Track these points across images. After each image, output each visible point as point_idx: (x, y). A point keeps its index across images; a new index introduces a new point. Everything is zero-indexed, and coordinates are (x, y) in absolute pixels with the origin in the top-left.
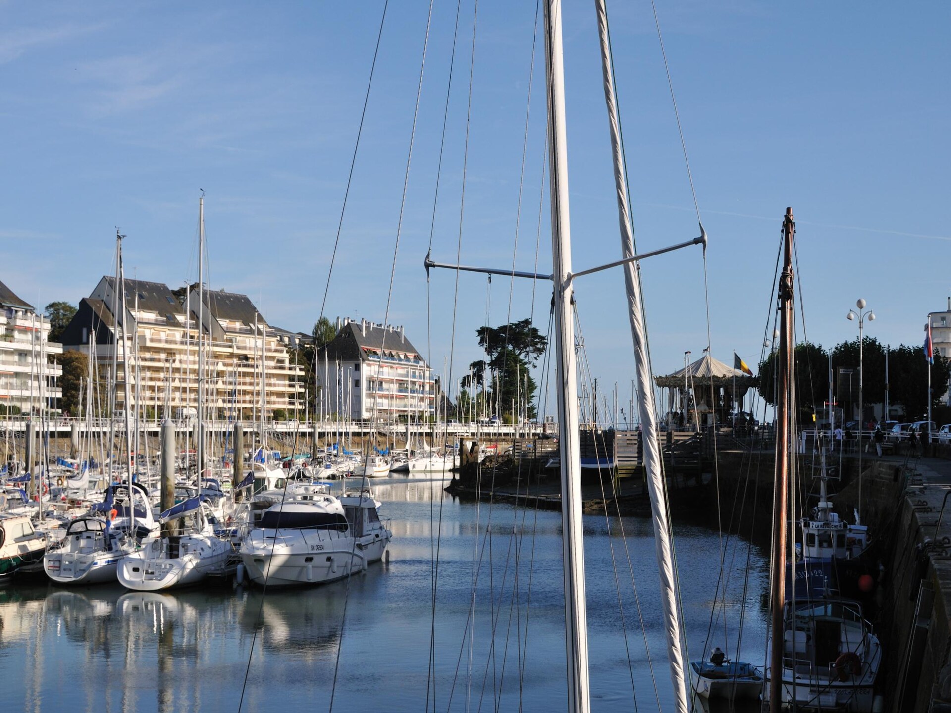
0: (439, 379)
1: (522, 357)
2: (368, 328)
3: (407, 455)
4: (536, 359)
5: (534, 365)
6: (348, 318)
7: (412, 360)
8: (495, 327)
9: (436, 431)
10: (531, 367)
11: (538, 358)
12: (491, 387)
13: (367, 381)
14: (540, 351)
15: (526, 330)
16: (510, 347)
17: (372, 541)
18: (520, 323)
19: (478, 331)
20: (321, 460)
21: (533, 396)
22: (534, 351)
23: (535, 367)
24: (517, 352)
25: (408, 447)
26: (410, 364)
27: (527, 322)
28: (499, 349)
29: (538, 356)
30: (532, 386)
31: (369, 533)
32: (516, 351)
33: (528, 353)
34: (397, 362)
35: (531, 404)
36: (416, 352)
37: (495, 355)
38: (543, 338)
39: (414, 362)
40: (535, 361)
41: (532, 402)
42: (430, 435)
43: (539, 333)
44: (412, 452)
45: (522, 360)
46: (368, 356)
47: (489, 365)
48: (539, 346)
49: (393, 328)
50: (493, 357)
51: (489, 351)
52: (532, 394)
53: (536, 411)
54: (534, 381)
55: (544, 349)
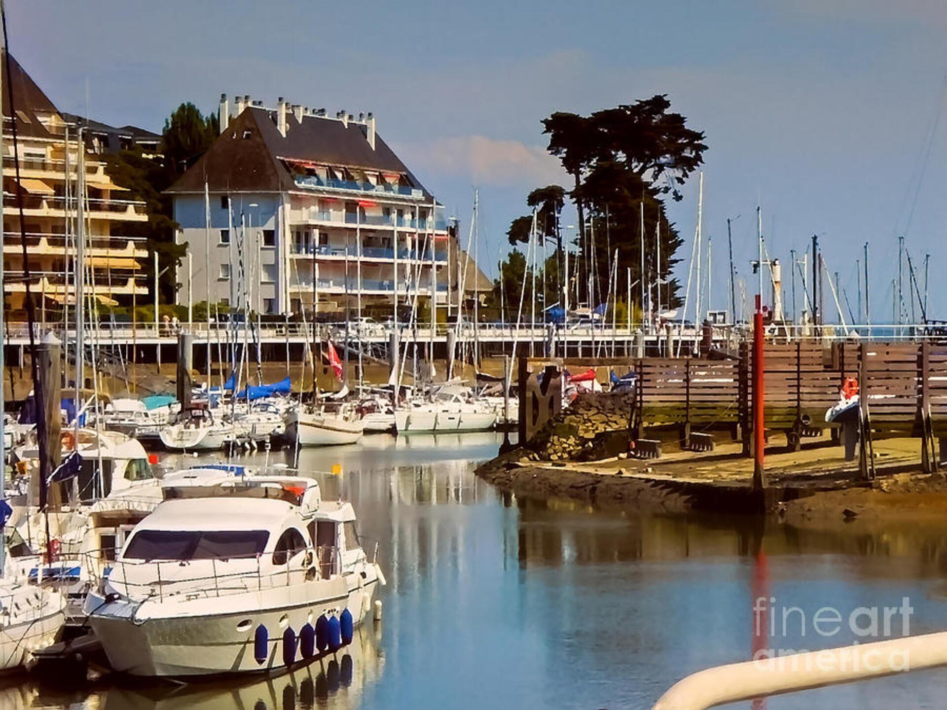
0: (456, 226)
1: (647, 176)
2: (290, 118)
3: (392, 396)
4: (680, 181)
5: (675, 193)
6: (247, 97)
7: (396, 187)
8: (586, 114)
9: (455, 339)
10: (667, 198)
11: (684, 179)
12: (576, 243)
13: (292, 232)
14: (690, 164)
15: (656, 119)
16: (621, 157)
17: (356, 587)
18: (643, 104)
19: (546, 122)
20: (198, 413)
21: (676, 261)
22: (673, 166)
23: (678, 198)
24: (636, 167)
25: (393, 380)
26: (391, 194)
27: (659, 103)
28: (595, 160)
29: (685, 175)
30: (671, 241)
31: (350, 569)
32: (634, 165)
33: (661, 168)
34: (362, 192)
35: (669, 278)
36: (404, 168)
37: (586, 172)
38: (699, 136)
39: (401, 191)
40: (678, 186)
41: (671, 273)
42: (441, 350)
43: (687, 126)
44: (403, 390)
45: (650, 184)
46: (293, 178)
47: (572, 195)
48: (688, 153)
49: (351, 117)
50: (582, 177)
51: (572, 165)
52: (673, 257)
53: (678, 294)
54: (675, 228)
55: (698, 158)
